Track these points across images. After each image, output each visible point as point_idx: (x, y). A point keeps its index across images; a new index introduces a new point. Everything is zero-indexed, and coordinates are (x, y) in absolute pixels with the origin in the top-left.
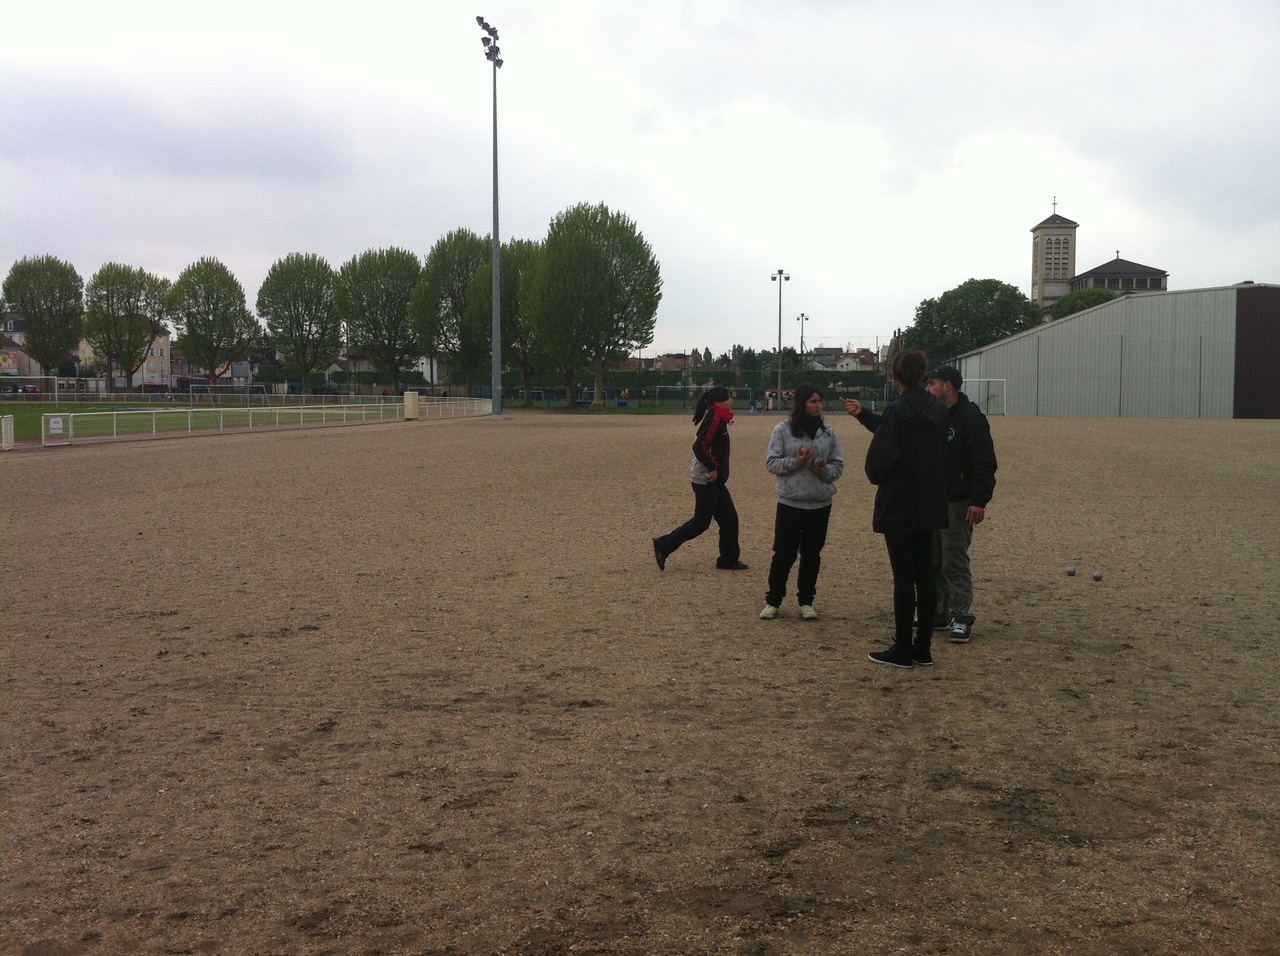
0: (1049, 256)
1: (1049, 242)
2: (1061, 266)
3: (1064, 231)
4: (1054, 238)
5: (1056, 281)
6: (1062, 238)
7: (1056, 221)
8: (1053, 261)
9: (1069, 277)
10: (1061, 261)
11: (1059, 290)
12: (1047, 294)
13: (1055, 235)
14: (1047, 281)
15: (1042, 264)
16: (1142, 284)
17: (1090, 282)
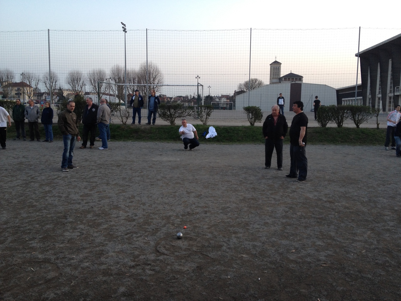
0: (274, 72)
2: (277, 73)
3: (278, 65)
4: (275, 67)
5: (276, 78)
6: (277, 67)
7: (276, 62)
8: (275, 73)
9: (279, 77)
12: (273, 82)
13: (276, 66)
14: (273, 78)
15: (272, 73)
16: (296, 79)
17: (283, 79)
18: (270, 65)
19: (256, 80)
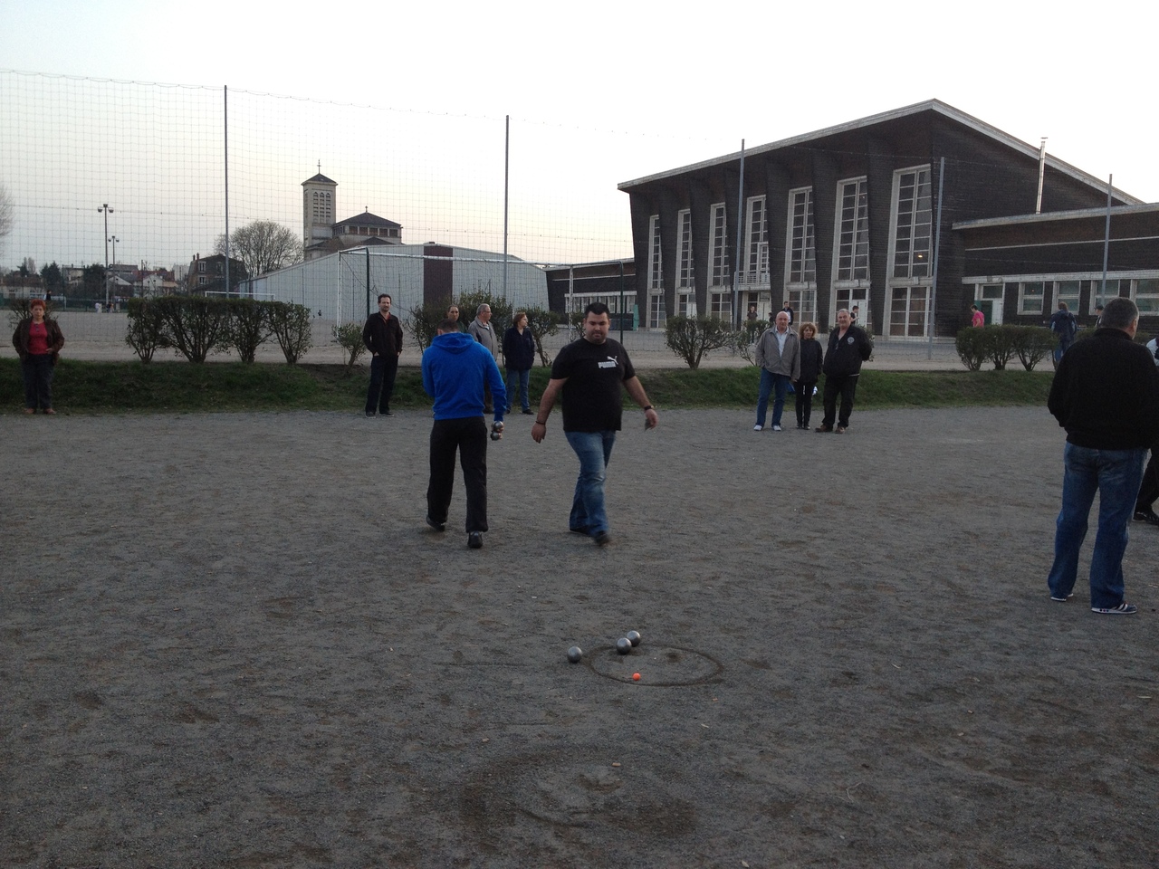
0: (316, 206)
1: (316, 194)
2: (325, 214)
3: (329, 188)
4: (319, 192)
5: (321, 225)
6: (325, 193)
7: (319, 178)
8: (319, 210)
9: (332, 223)
10: (325, 210)
11: (324, 232)
12: (315, 235)
13: (320, 190)
14: (314, 224)
15: (311, 211)
16: (384, 232)
17: (347, 228)
18: (304, 184)
19: (272, 227)
